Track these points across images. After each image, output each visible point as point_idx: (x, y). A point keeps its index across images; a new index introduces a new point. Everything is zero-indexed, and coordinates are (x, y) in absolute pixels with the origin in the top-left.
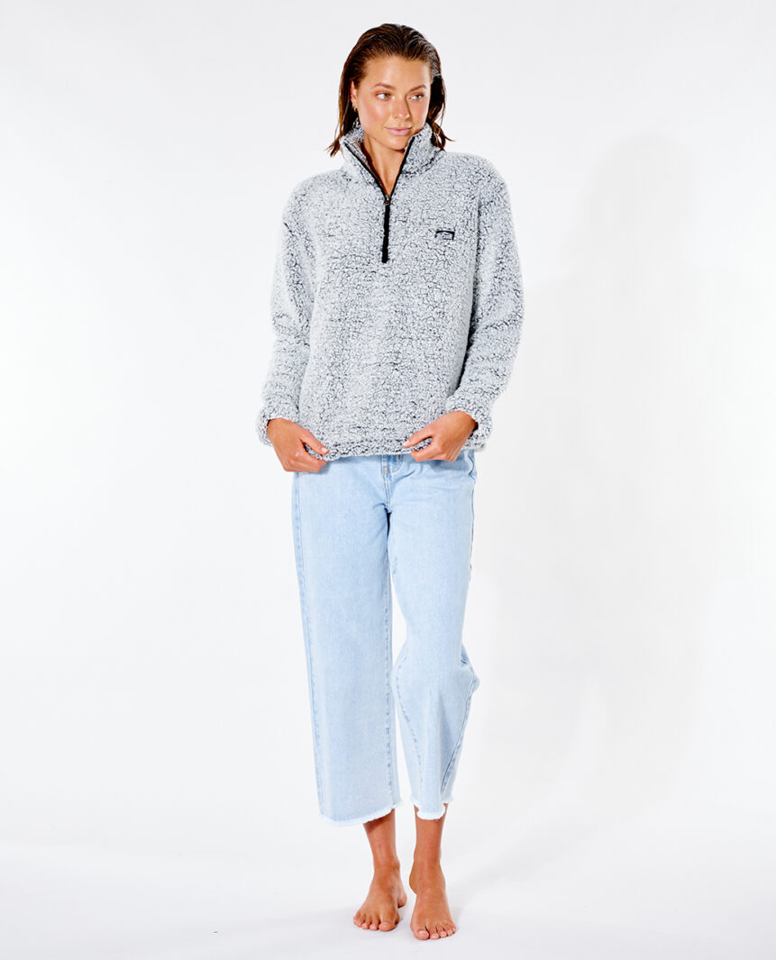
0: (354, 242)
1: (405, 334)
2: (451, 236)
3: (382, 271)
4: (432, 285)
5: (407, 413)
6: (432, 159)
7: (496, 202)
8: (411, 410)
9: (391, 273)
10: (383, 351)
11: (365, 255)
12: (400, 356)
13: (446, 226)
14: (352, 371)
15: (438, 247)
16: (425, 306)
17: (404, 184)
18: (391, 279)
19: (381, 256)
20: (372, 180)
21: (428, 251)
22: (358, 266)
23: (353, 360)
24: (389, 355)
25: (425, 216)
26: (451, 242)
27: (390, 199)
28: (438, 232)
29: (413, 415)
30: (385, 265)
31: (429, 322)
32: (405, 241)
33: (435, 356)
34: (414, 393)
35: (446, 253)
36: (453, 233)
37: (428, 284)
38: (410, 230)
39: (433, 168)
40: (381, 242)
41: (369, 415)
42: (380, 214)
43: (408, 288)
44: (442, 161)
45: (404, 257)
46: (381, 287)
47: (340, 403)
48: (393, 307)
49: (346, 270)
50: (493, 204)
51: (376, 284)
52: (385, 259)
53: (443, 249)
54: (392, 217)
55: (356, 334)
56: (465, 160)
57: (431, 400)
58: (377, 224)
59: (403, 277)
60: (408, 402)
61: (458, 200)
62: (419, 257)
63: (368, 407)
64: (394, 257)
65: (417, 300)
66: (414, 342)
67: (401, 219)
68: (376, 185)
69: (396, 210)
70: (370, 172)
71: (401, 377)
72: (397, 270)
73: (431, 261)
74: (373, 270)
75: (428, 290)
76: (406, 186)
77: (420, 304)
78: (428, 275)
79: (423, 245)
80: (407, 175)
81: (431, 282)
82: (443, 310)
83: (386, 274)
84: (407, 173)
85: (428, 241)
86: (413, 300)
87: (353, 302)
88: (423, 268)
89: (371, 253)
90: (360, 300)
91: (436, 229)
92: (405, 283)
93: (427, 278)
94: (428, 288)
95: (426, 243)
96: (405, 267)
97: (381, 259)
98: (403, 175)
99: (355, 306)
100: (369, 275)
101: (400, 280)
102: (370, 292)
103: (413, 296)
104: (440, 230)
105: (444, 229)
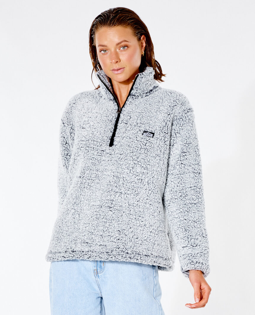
0: (95, 133)
1: (117, 190)
2: (152, 135)
3: (108, 151)
4: (137, 162)
5: (115, 236)
6: (151, 90)
7: (184, 119)
8: (117, 235)
9: (113, 153)
10: (104, 199)
11: (99, 141)
12: (114, 203)
13: (150, 129)
14: (85, 208)
15: (143, 140)
16: (131, 175)
17: (131, 102)
18: (113, 156)
19: (109, 142)
20: (112, 97)
21: (136, 142)
22: (94, 147)
23: (86, 202)
24: (107, 201)
25: (139, 121)
26: (151, 139)
27: (121, 110)
28: (145, 132)
29: (118, 238)
30: (111, 148)
31: (132, 184)
32: (124, 135)
33: (135, 205)
34: (120, 225)
35: (147, 145)
36: (153, 134)
37: (134, 161)
38: (128, 129)
39: (150, 96)
40: (111, 134)
41: (93, 236)
42: (114, 118)
43: (122, 163)
44: (156, 93)
45: (122, 144)
46: (107, 160)
47: (76, 226)
48: (112, 173)
49: (87, 148)
50: (182, 119)
51: (104, 158)
52: (111, 144)
53: (145, 142)
54: (120, 120)
55: (89, 187)
56: (169, 94)
57: (131, 230)
58: (111, 124)
59: (119, 156)
60: (116, 230)
61: (160, 115)
62: (131, 145)
63: (93, 231)
64: (116, 143)
65: (127, 170)
66: (122, 195)
67: (124, 122)
68: (114, 101)
69: (123, 116)
70: (111, 93)
71: (113, 215)
72: (117, 151)
73: (137, 148)
74: (102, 150)
75: (134, 165)
76: (132, 103)
77: (128, 173)
78: (134, 156)
79: (134, 138)
80: (133, 96)
81: (136, 160)
82: (141, 178)
83: (110, 153)
84: (133, 95)
85: (137, 136)
86: (124, 170)
87: (88, 168)
88: (132, 151)
89: (104, 140)
90: (93, 167)
91: (143, 130)
92: (120, 159)
93: (134, 158)
94: (134, 164)
95: (135, 137)
96: (122, 150)
97: (109, 144)
98: (130, 97)
99: (90, 170)
100: (100, 152)
101: (118, 157)
102: (100, 162)
103: (125, 168)
104: (146, 131)
105: (148, 131)
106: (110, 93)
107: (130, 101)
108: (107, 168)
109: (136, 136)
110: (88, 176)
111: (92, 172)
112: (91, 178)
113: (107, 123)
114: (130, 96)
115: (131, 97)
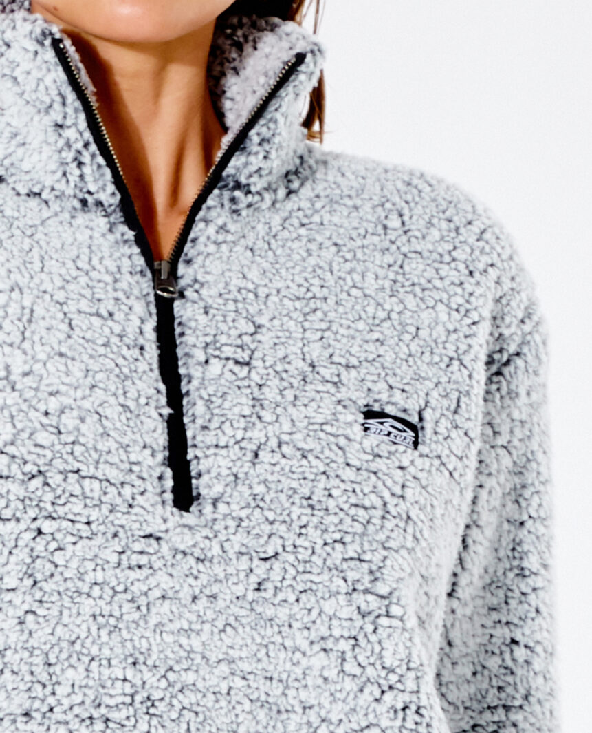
0: (69, 421)
2: (410, 435)
3: (181, 540)
4: (373, 603)
9: (216, 550)
11: (112, 474)
13: (398, 397)
16: (349, 685)
17: (223, 228)
18: (218, 569)
19: (169, 483)
20: (109, 195)
21: (349, 474)
22: (94, 514)
28: (370, 414)
30: (189, 518)
32: (257, 434)
37: (359, 599)
38: (270, 394)
43: (283, 614)
45: (259, 489)
46: (185, 594)
49: (47, 526)
52: (184, 497)
54: (190, 345)
58: (142, 366)
59: (261, 569)
62: (319, 494)
64: (218, 489)
65: (319, 661)
67: (228, 351)
68: (118, 216)
69: (203, 319)
70: (110, 163)
72: (238, 540)
73: (361, 512)
74: (148, 531)
75: (359, 622)
76: (230, 238)
77: (332, 673)
78: (352, 564)
79: (327, 453)
80: (237, 193)
81: (366, 591)
82: (414, 698)
83: (197, 552)
84: (238, 186)
85: (342, 442)
86: (304, 662)
87: (77, 647)
88: (337, 536)
89: (135, 468)
90: (105, 638)
91: (362, 402)
92: (271, 592)
93: (351, 576)
94: (356, 616)
95: (334, 448)
96: (267, 528)
97: (169, 496)
98: (221, 196)
99: (86, 660)
100: (137, 547)
101: (254, 579)
102: (144, 609)
103: (304, 645)
104: (376, 408)
105: (389, 410)
106: (101, 160)
107: (220, 222)
108: (196, 643)
109: (332, 439)
110: (77, 699)
111: (106, 672)
112: (103, 710)
113: (120, 361)
114: (216, 191)
115: (227, 194)
